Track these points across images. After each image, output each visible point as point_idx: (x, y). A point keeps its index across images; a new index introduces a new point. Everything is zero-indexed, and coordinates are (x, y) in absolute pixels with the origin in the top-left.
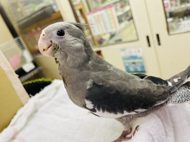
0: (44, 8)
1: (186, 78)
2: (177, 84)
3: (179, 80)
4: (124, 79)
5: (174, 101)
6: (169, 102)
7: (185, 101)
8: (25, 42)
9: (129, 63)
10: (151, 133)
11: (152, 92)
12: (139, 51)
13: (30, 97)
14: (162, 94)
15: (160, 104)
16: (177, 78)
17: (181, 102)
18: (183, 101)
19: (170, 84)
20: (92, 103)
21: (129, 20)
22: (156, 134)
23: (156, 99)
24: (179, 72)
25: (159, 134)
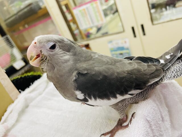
0: (30, 5)
1: (178, 52)
2: (169, 60)
3: (171, 56)
4: (110, 63)
5: (169, 77)
6: (164, 79)
7: (180, 75)
8: (13, 39)
9: (116, 54)
10: (148, 119)
11: (143, 71)
12: (125, 42)
13: (20, 92)
14: (154, 72)
15: (154, 82)
16: (169, 54)
17: (176, 77)
18: (178, 76)
19: (162, 61)
20: (82, 93)
21: (114, 13)
22: (153, 120)
23: (148, 77)
24: (170, 48)
25: (155, 120)
